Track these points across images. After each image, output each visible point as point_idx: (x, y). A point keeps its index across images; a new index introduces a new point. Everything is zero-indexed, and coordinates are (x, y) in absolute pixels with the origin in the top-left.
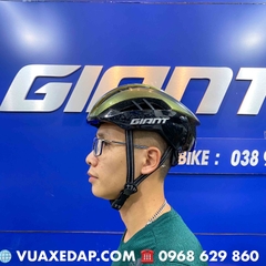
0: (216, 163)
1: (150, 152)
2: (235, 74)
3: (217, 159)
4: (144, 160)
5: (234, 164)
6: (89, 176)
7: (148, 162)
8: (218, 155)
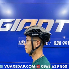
0: (50, 44)
1: (37, 42)
2: (55, 21)
3: (50, 43)
4: (36, 44)
5: (55, 45)
6: (25, 48)
7: (37, 44)
8: (50, 42)
